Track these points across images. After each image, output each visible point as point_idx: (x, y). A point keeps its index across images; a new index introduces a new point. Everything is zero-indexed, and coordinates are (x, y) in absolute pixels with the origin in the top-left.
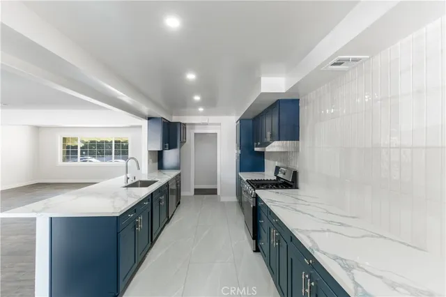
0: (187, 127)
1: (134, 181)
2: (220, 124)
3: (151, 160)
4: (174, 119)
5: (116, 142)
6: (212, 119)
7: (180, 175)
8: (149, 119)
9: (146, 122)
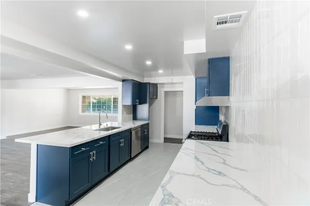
0: (158, 86)
1: (106, 127)
2: (182, 83)
3: (125, 112)
4: (146, 80)
5: (114, 99)
6: (176, 79)
7: (148, 124)
8: (123, 81)
9: (121, 83)
